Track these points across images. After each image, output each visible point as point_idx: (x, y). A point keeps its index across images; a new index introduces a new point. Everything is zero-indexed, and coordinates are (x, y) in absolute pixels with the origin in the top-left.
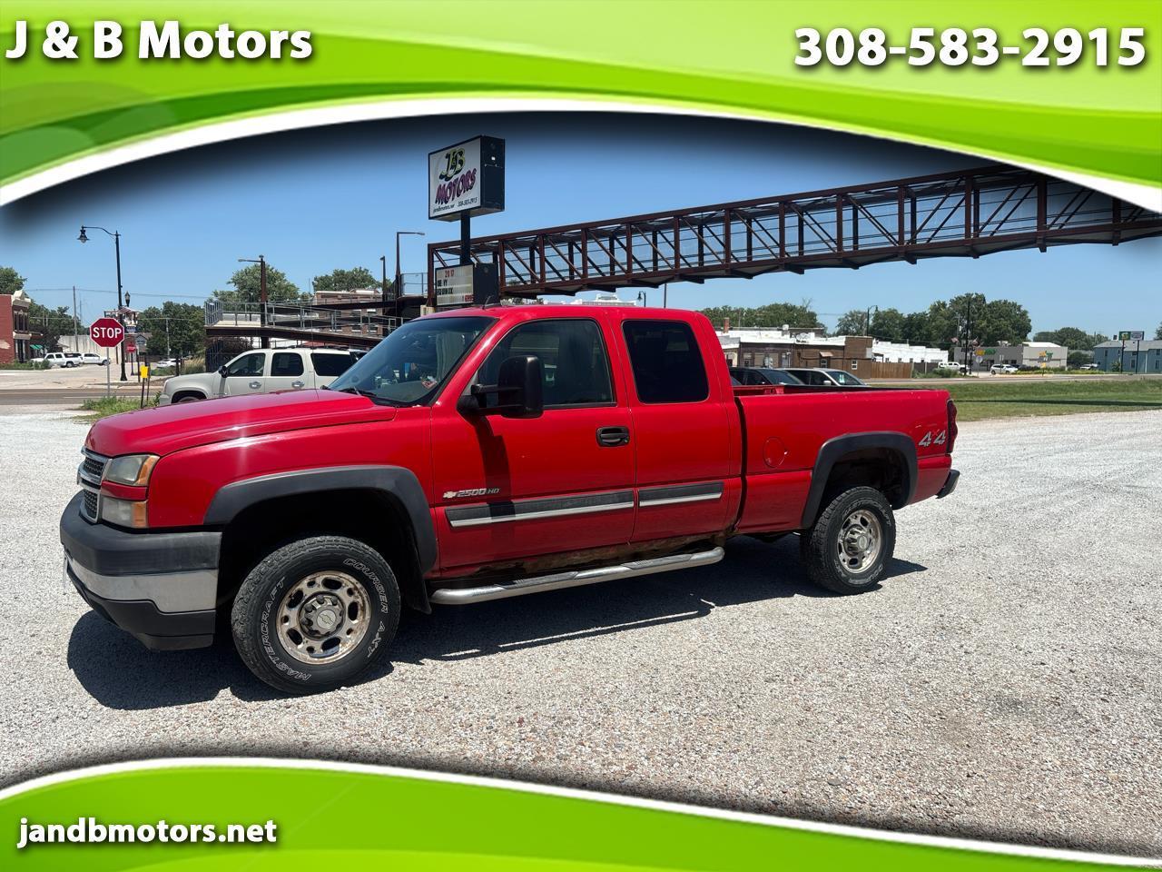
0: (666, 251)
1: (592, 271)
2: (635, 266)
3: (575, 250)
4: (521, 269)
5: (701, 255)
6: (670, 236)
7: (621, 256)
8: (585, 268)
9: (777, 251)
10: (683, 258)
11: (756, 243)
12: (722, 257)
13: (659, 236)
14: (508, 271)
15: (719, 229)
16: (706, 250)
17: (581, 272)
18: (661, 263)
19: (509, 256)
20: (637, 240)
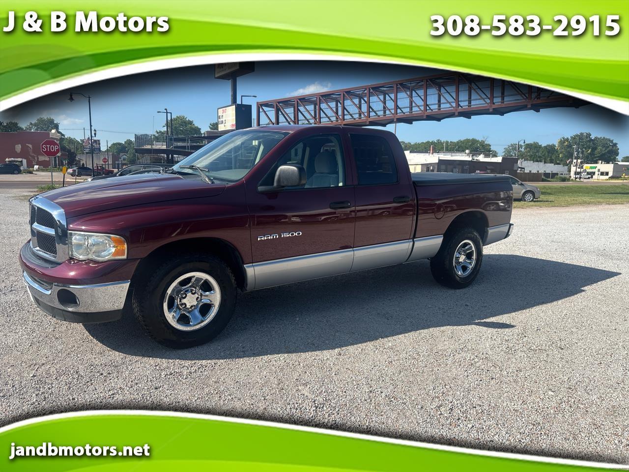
0: (390, 104)
1: (347, 117)
2: (372, 114)
3: (339, 105)
4: (308, 117)
5: (411, 108)
6: (393, 96)
7: (364, 108)
8: (344, 115)
9: (454, 105)
10: (399, 108)
11: (443, 100)
12: (422, 108)
13: (387, 95)
14: (301, 117)
15: (421, 92)
16: (414, 105)
17: (341, 117)
18: (388, 112)
19: (302, 109)
20: (373, 99)
